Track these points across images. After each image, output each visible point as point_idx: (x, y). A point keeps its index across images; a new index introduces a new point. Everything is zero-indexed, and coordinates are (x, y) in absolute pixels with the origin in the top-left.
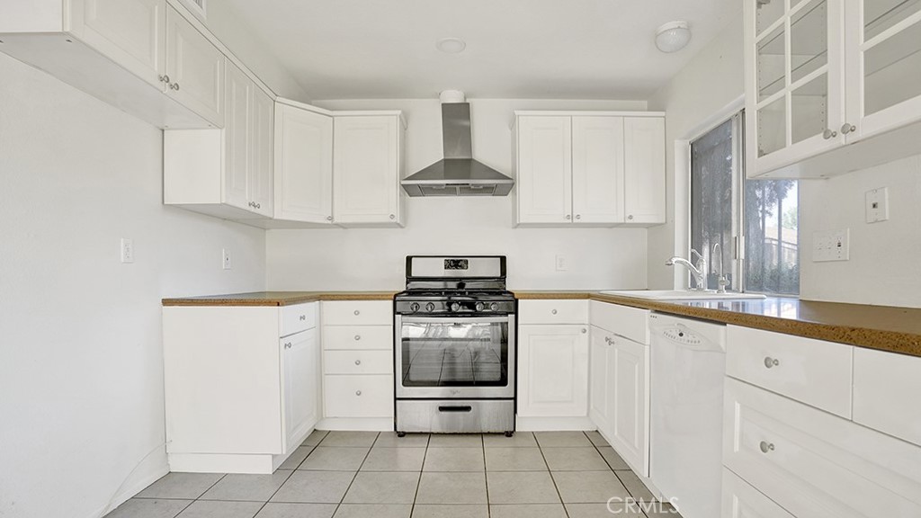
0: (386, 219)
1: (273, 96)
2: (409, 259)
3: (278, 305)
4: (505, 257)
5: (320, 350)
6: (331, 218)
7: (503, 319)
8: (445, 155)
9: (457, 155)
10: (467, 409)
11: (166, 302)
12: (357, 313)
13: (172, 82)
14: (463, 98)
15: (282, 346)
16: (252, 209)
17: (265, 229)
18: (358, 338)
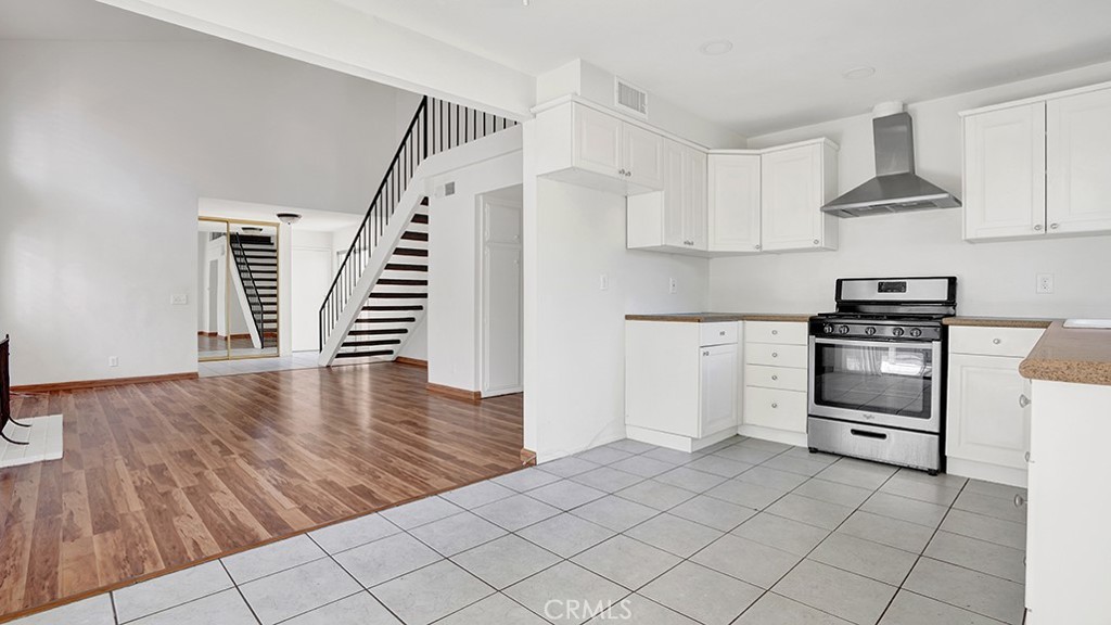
0: (811, 245)
1: (706, 150)
2: (839, 282)
3: (699, 321)
4: (955, 278)
5: (742, 363)
6: (760, 247)
7: (925, 346)
8: (877, 173)
9: (893, 170)
10: (883, 436)
11: (628, 317)
12: (774, 332)
13: (626, 172)
14: (901, 107)
15: (702, 354)
16: (688, 246)
17: (708, 258)
18: (775, 355)
